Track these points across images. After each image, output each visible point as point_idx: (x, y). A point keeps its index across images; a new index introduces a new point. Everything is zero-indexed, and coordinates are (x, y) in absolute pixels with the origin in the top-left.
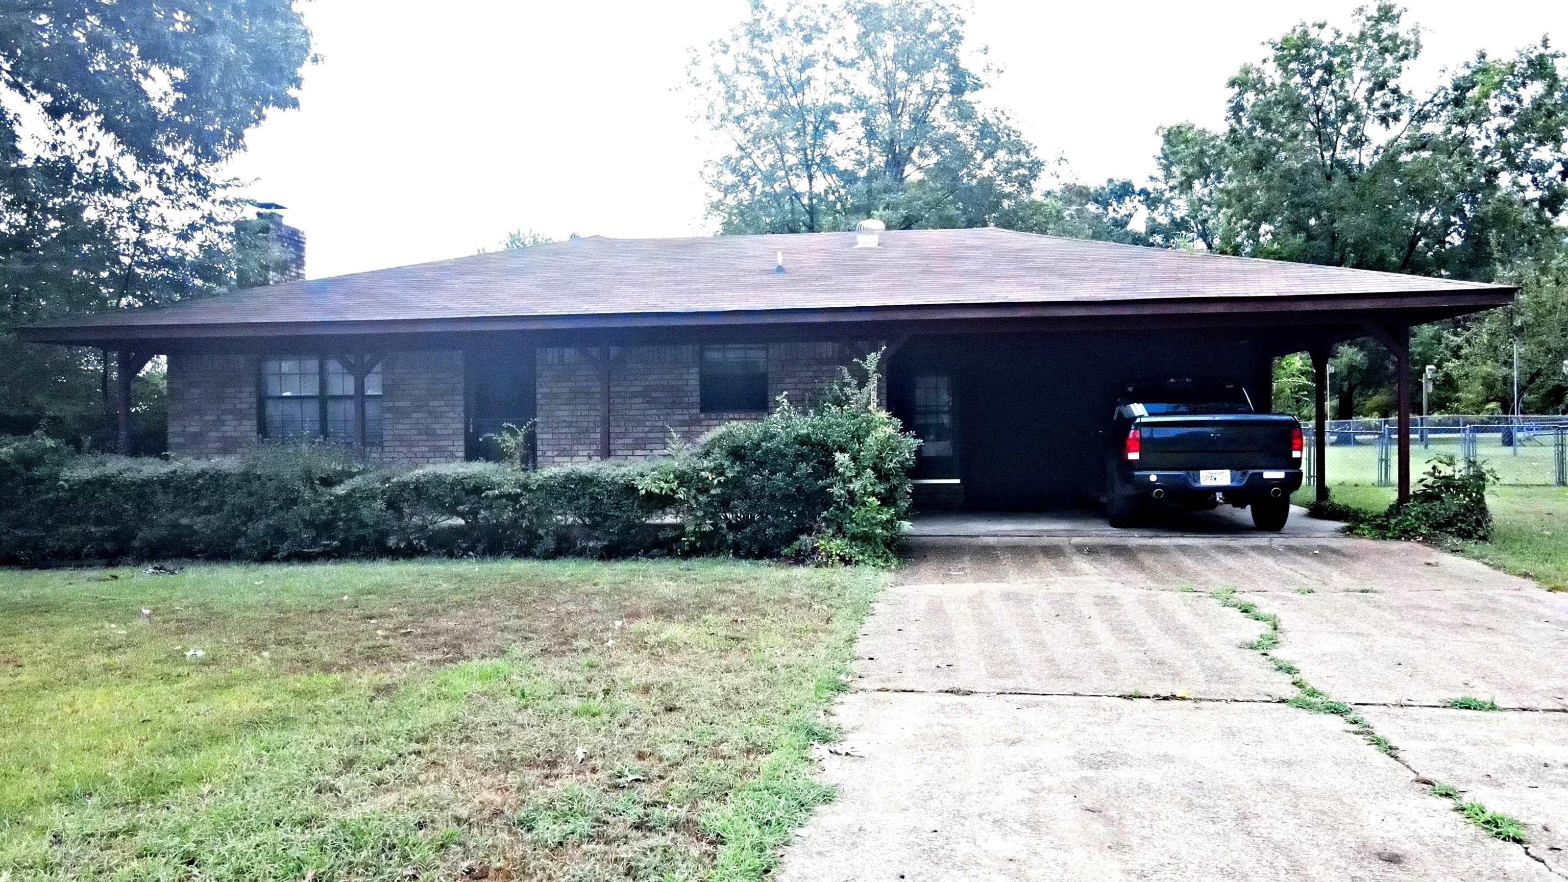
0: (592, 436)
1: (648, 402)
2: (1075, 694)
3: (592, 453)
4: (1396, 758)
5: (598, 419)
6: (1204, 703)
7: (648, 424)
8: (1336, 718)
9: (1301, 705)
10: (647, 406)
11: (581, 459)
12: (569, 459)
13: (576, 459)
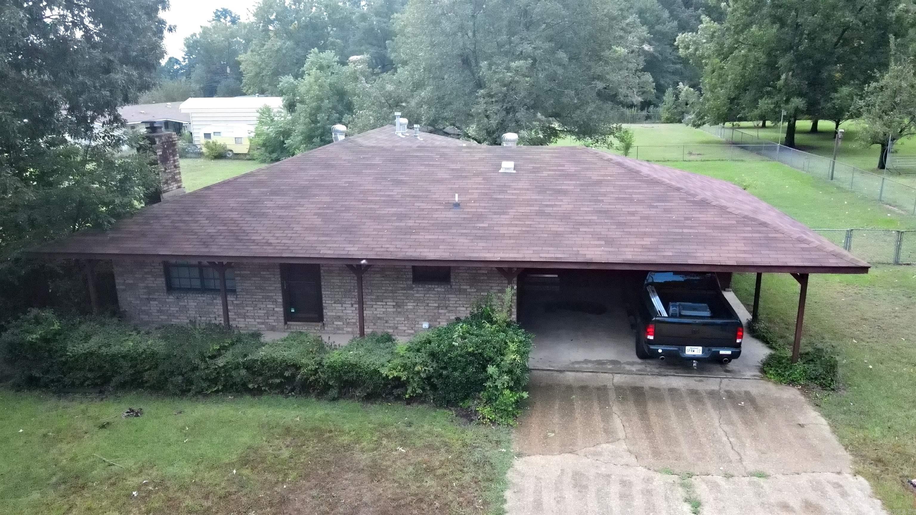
5: (356, 285)
7: (384, 288)
11: (348, 305)
12: (340, 305)
13: (344, 305)
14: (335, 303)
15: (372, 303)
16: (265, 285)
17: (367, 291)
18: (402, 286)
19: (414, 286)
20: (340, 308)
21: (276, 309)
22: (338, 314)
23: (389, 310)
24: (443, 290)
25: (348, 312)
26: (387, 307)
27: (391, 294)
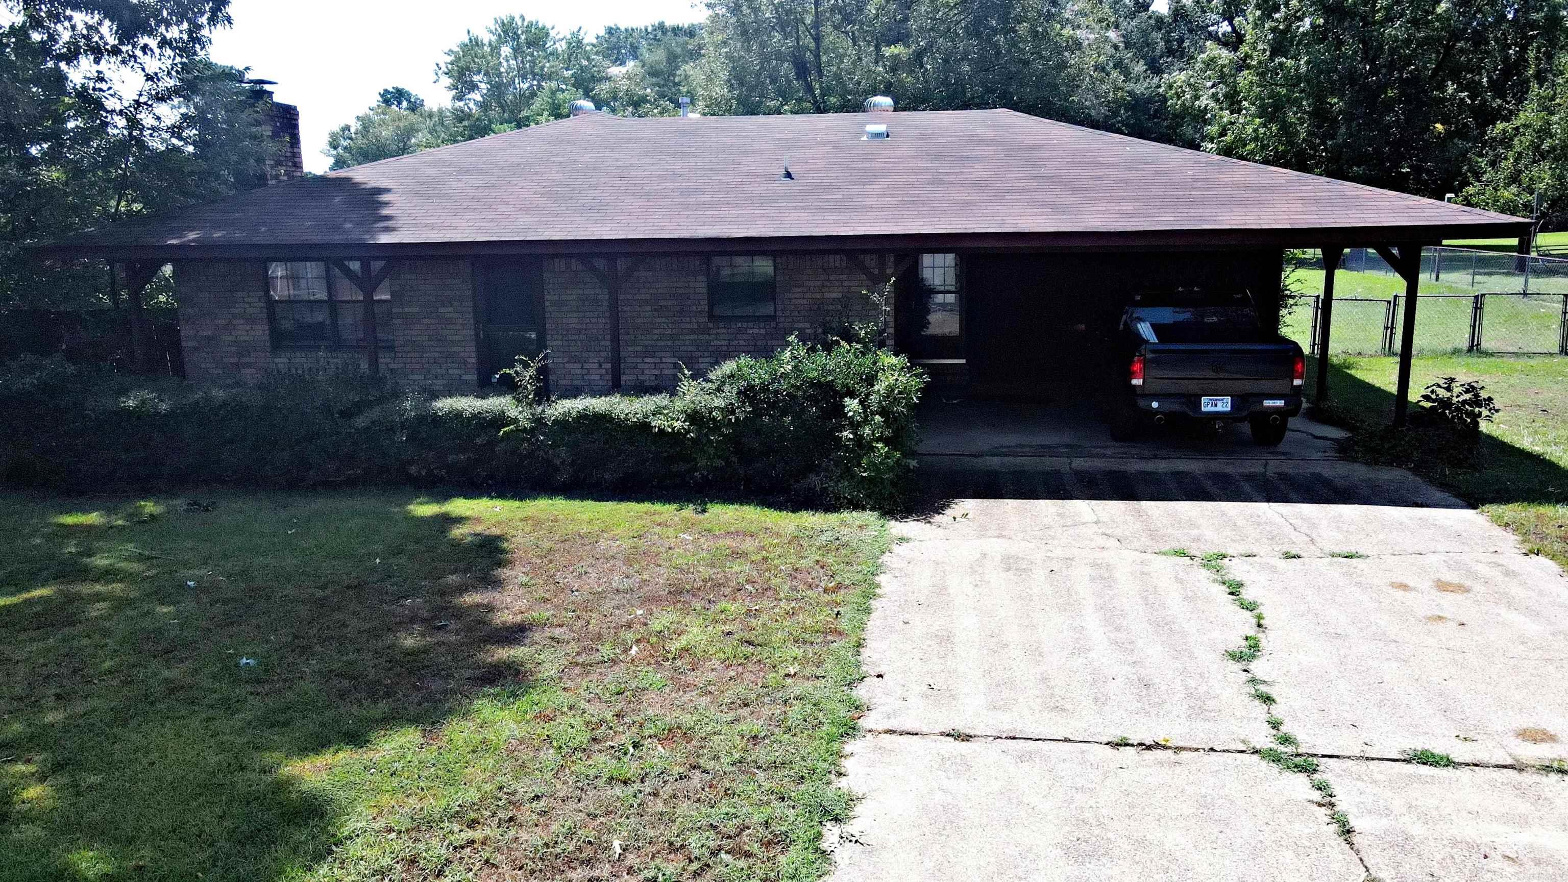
0: (603, 343)
1: (655, 310)
2: (1067, 740)
3: (602, 360)
4: (1351, 844)
5: (608, 326)
6: (1184, 755)
7: (656, 331)
8: (1302, 778)
9: (1274, 757)
10: (656, 314)
11: (592, 366)
12: (579, 365)
13: (586, 366)
14: (568, 362)
15: (635, 360)
16: (445, 332)
17: (626, 337)
18: (688, 326)
19: (711, 325)
20: (579, 372)
21: (464, 377)
22: (575, 383)
23: (666, 372)
24: (762, 331)
25: (592, 377)
26: (662, 366)
27: (669, 343)
